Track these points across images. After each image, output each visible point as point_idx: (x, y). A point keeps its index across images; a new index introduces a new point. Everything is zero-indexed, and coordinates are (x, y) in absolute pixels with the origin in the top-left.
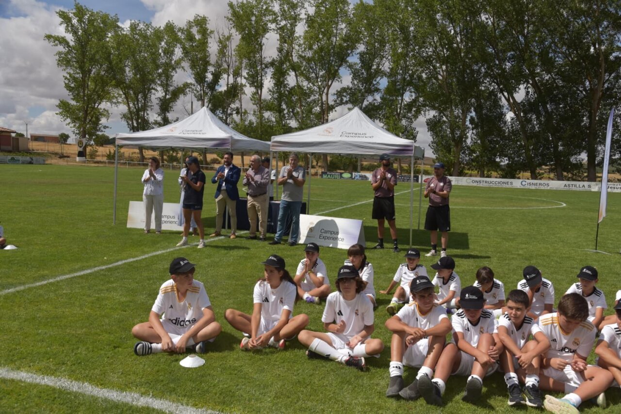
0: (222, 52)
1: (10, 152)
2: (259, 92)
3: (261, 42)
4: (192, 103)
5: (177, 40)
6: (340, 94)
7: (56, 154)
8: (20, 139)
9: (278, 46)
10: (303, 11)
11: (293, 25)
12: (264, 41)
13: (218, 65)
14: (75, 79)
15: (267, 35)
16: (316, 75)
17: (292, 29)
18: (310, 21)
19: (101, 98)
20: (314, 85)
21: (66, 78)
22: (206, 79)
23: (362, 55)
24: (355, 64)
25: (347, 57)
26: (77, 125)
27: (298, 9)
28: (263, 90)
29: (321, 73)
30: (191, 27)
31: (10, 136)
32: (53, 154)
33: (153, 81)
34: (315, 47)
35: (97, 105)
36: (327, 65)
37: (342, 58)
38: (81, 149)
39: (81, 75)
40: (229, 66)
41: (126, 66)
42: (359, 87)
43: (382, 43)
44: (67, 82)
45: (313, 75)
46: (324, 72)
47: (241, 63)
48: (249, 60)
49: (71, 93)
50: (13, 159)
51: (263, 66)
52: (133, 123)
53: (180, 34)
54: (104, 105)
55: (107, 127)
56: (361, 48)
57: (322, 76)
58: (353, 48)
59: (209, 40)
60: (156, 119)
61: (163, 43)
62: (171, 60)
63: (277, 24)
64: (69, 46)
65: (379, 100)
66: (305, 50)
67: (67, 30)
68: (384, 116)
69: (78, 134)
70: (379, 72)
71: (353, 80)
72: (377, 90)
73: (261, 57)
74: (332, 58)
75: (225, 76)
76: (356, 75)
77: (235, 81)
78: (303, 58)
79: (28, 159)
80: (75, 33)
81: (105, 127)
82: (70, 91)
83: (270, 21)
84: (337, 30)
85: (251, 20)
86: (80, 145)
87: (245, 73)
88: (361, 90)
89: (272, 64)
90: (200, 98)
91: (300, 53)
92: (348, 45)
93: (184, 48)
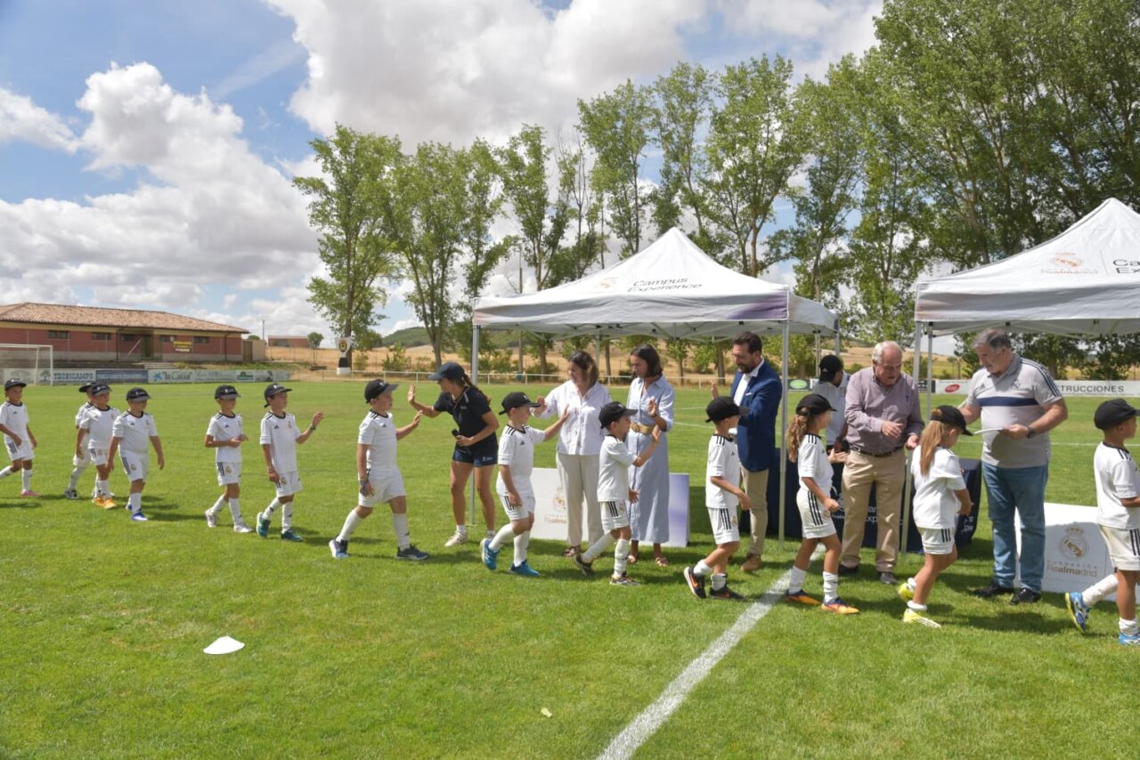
0: (568, 182)
1: (239, 363)
2: (634, 246)
3: (635, 162)
4: (521, 270)
5: (495, 169)
6: (774, 242)
7: (306, 364)
8: (255, 342)
9: (663, 167)
10: (706, 105)
11: (689, 129)
12: (640, 158)
13: (563, 207)
14: (335, 244)
15: (645, 150)
16: (732, 211)
17: (688, 136)
18: (719, 122)
19: (374, 271)
20: (728, 227)
21: (322, 243)
22: (544, 229)
23: (812, 172)
24: (801, 188)
25: (787, 178)
26: (338, 316)
27: (699, 103)
28: (640, 242)
29: (740, 209)
30: (515, 146)
31: (240, 339)
32: (301, 364)
33: (457, 239)
34: (728, 164)
35: (368, 282)
36: (752, 194)
37: (778, 179)
38: (344, 355)
39: (344, 237)
40: (580, 206)
41: (412, 217)
42: (810, 228)
43: (851, 150)
44: (323, 248)
45: (727, 212)
46: (746, 205)
47: (600, 200)
48: (615, 194)
49: (329, 266)
50: (243, 374)
51: (639, 202)
52: (424, 309)
53: (497, 158)
54: (378, 283)
55: (384, 317)
56: (811, 160)
57: (743, 213)
58: (798, 161)
59: (546, 164)
60: (461, 300)
61: (471, 175)
62: (484, 203)
63: (662, 130)
64: (327, 193)
65: (848, 250)
66: (709, 170)
67: (325, 169)
68: (856, 276)
69: (340, 330)
70: (844, 200)
71: (798, 216)
72: (841, 232)
73: (636, 186)
74: (760, 181)
75: (573, 222)
76: (803, 207)
77: (592, 230)
78: (709, 184)
79: (265, 373)
80: (336, 172)
81: (381, 317)
82: (328, 262)
83: (647, 126)
84: (768, 132)
85: (616, 128)
86: (343, 349)
87: (608, 214)
88: (816, 233)
89: (653, 197)
90: (534, 262)
91: (703, 176)
92: (787, 158)
93: (507, 182)
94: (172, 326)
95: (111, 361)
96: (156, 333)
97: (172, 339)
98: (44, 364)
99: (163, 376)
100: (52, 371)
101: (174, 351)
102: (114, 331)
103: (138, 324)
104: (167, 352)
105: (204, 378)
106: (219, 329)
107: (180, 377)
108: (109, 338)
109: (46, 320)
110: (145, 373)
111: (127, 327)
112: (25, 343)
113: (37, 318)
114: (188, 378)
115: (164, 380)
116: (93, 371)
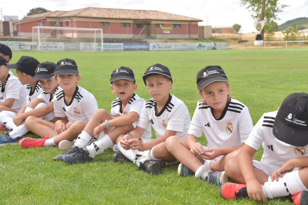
1: (197, 39)
7: (235, 39)
8: (205, 27)
26: (256, 8)
31: (197, 25)
32: (232, 39)
38: (259, 33)
50: (200, 45)
55: (285, 6)
69: (257, 17)
79: (212, 44)
81: (283, 6)
86: (259, 28)
94: (161, 19)
95: (130, 39)
96: (153, 22)
97: (161, 26)
98: (99, 41)
99: (157, 47)
100: (102, 44)
101: (163, 33)
102: (131, 22)
103: (143, 18)
104: (159, 33)
105: (178, 47)
106: (186, 19)
107: (165, 47)
108: (129, 26)
109: (99, 16)
110: (148, 44)
111: (138, 19)
112: (89, 27)
113: (94, 15)
114: (170, 47)
115: (158, 49)
116: (122, 44)
